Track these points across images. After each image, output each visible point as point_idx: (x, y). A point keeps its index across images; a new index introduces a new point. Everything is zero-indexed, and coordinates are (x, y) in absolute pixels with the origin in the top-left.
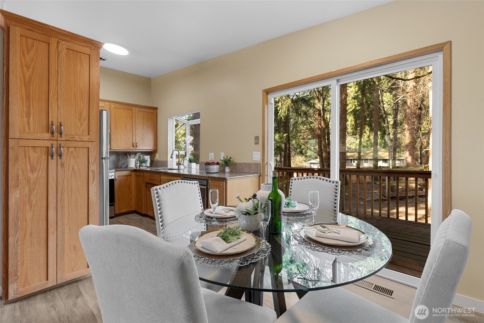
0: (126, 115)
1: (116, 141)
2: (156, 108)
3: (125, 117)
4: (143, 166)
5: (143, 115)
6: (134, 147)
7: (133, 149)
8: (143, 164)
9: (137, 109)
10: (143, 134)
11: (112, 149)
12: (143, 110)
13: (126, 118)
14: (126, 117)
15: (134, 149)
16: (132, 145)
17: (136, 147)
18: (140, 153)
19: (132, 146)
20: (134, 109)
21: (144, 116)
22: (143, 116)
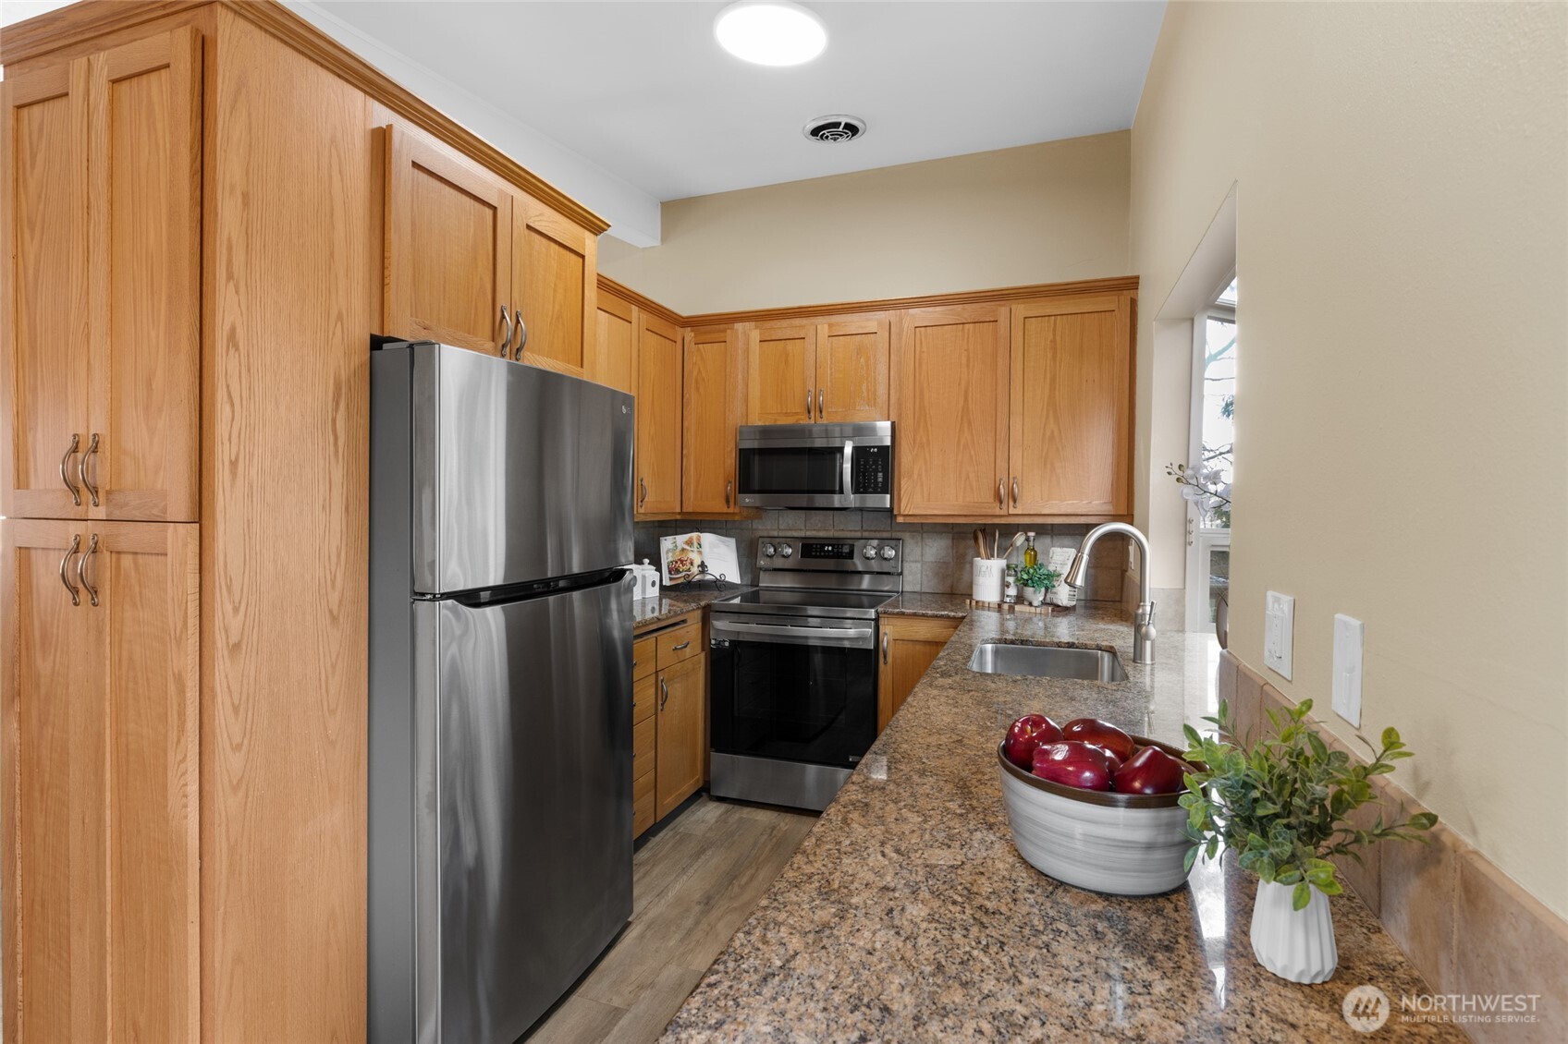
0: (967, 350)
1: (920, 475)
2: (1132, 284)
3: (964, 361)
4: (1031, 604)
5: (1051, 337)
6: (1001, 502)
7: (997, 511)
8: (1031, 589)
9: (1020, 310)
10: (1048, 433)
11: (906, 513)
12: (1048, 312)
13: (968, 366)
14: (968, 361)
15: (1002, 513)
16: (993, 492)
17: (1011, 503)
18: (1032, 534)
19: (992, 500)
20: (1003, 312)
21: (1058, 339)
22: (1054, 341)
